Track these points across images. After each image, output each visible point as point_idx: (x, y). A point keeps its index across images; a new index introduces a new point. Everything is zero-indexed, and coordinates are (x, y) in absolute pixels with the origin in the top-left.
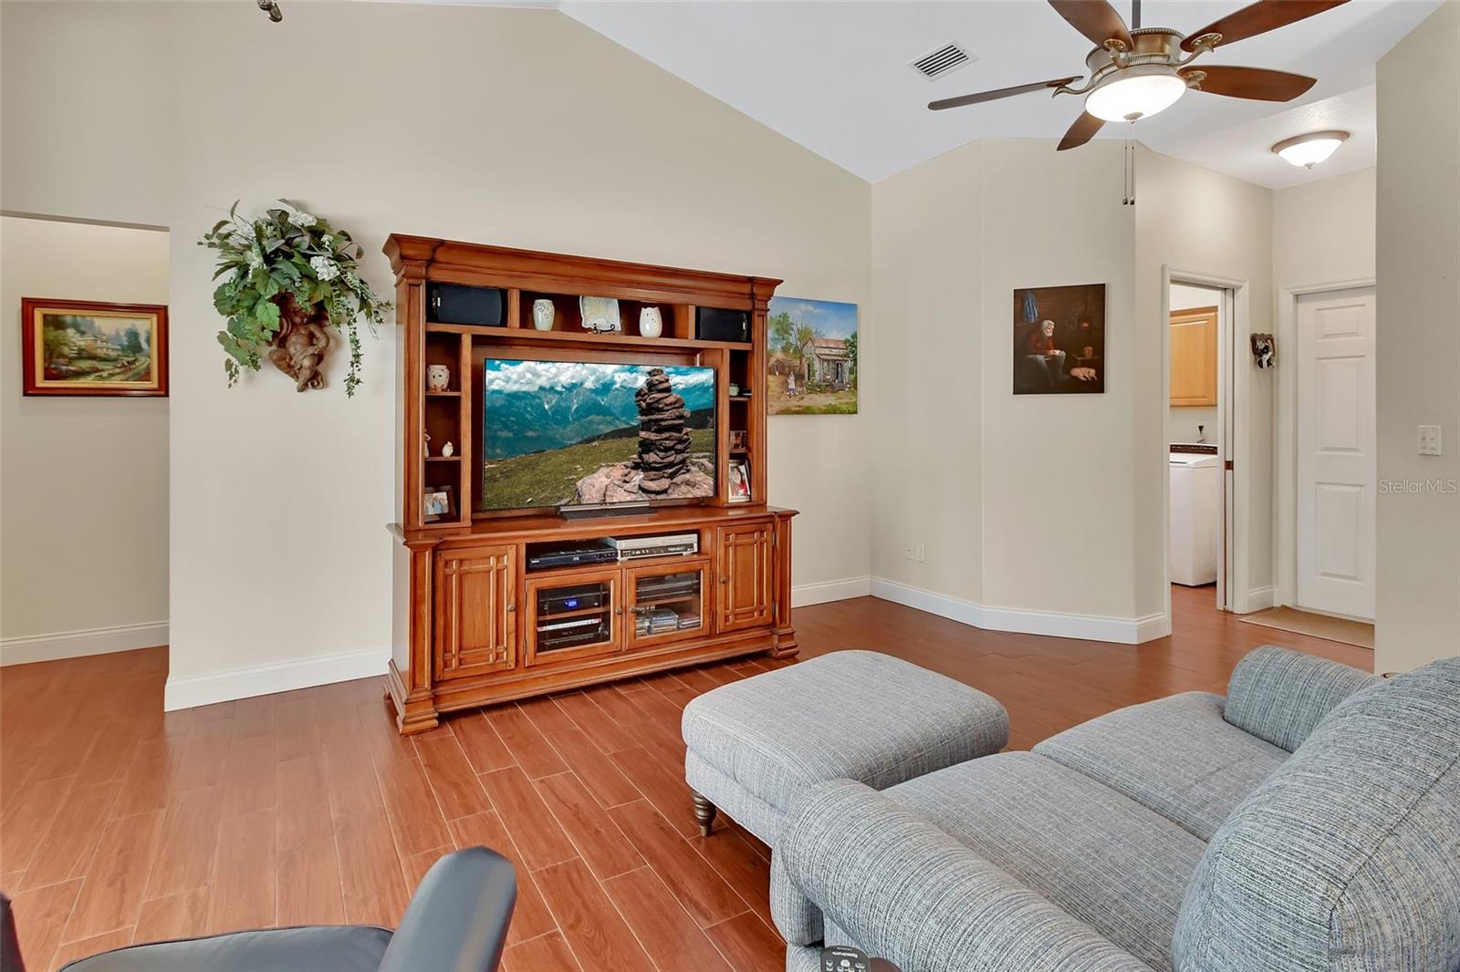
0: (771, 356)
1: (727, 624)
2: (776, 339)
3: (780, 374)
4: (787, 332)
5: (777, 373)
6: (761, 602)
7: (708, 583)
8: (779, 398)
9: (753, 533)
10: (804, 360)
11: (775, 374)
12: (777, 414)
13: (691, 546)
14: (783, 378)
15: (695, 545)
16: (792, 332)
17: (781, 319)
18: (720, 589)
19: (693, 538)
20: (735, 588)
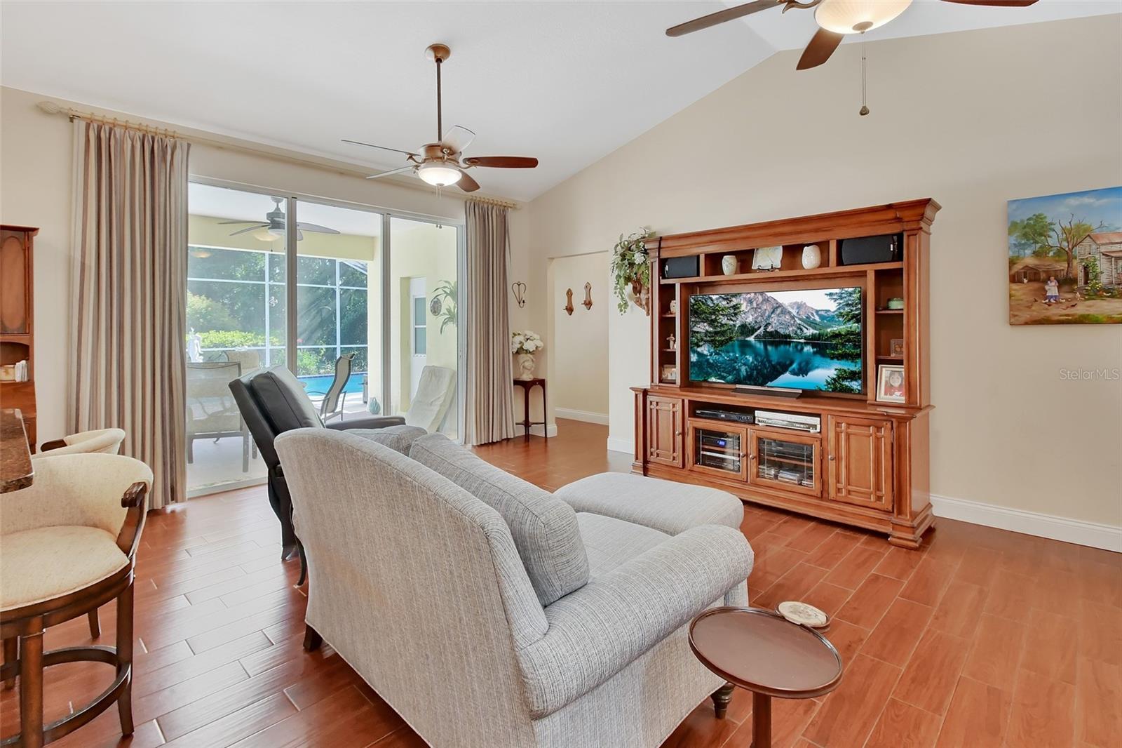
0: (1015, 264)
1: (839, 495)
2: (1020, 244)
3: (1029, 281)
4: (1041, 235)
5: (1025, 281)
6: (878, 488)
7: (818, 456)
8: (1029, 307)
9: (870, 426)
10: (1075, 262)
11: (1023, 282)
12: (1026, 323)
13: (815, 427)
14: (1036, 285)
15: (819, 427)
16: (1051, 233)
17: (1032, 222)
18: (832, 466)
19: (816, 421)
20: (848, 467)
